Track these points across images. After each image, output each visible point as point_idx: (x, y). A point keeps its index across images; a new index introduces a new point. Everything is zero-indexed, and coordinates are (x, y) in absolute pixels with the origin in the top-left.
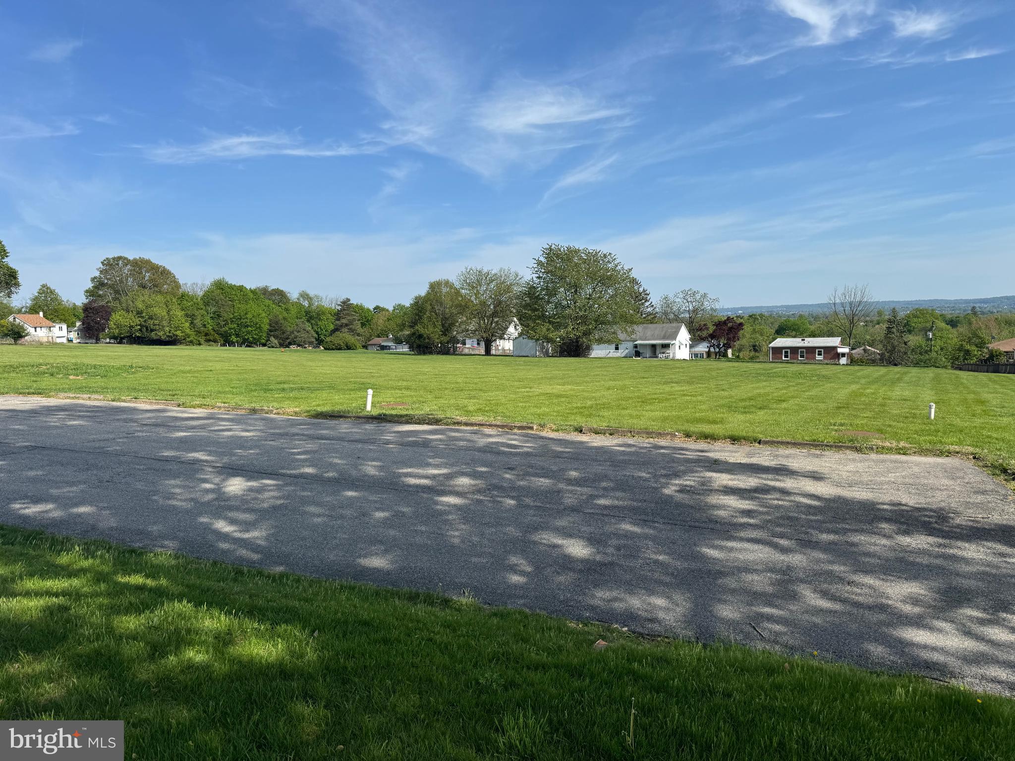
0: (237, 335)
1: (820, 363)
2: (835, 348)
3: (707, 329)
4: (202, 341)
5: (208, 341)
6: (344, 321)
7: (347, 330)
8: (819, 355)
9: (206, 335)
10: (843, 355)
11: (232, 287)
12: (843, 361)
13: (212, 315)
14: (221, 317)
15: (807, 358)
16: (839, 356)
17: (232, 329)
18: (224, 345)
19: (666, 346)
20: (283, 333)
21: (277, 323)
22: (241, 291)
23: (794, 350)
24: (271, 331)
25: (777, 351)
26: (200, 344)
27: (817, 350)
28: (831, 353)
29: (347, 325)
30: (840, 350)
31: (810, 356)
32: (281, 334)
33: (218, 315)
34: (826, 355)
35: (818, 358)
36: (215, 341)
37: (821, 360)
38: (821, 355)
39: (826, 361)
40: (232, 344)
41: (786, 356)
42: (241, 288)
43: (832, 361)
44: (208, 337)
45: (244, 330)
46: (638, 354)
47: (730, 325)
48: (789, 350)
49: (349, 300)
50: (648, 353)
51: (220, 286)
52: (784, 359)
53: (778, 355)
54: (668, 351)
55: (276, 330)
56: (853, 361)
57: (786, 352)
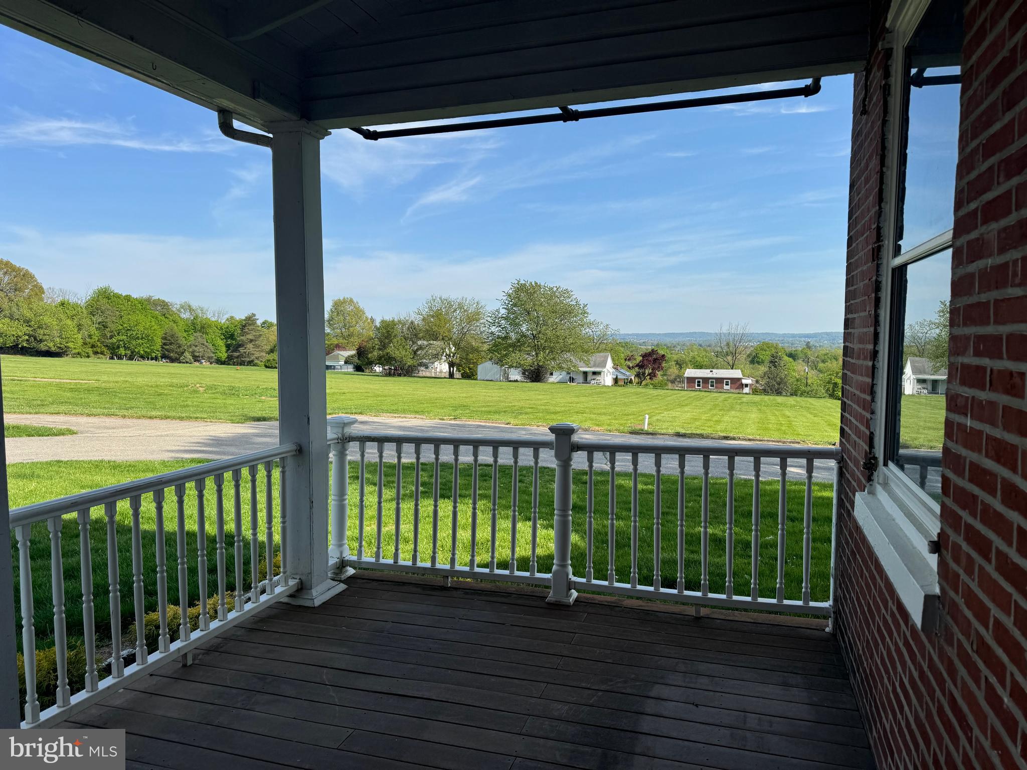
0: (126, 348)
1: (727, 392)
2: (739, 379)
3: (635, 359)
4: (91, 353)
5: (96, 353)
6: (250, 337)
7: (253, 346)
8: (726, 385)
9: (93, 346)
10: (746, 385)
11: (118, 296)
12: (746, 390)
13: (97, 326)
14: (107, 328)
15: (716, 388)
16: (742, 386)
17: (121, 341)
18: (112, 358)
19: (599, 373)
20: (179, 347)
21: (172, 336)
22: (129, 301)
23: (706, 380)
24: (165, 344)
25: (691, 380)
26: (88, 357)
27: (725, 381)
28: (737, 383)
29: (251, 341)
30: (744, 382)
31: (719, 385)
32: (176, 349)
33: (103, 325)
34: (733, 386)
35: (726, 387)
36: (102, 353)
37: (728, 390)
38: (728, 385)
39: (733, 391)
40: (120, 358)
41: (699, 385)
42: (128, 298)
43: (737, 391)
44: (95, 349)
45: (134, 342)
46: (572, 380)
47: (655, 356)
48: (701, 380)
49: (254, 315)
50: (580, 378)
51: (105, 295)
52: (696, 387)
53: (692, 384)
54: (598, 378)
55: (171, 344)
56: (755, 392)
57: (699, 382)
